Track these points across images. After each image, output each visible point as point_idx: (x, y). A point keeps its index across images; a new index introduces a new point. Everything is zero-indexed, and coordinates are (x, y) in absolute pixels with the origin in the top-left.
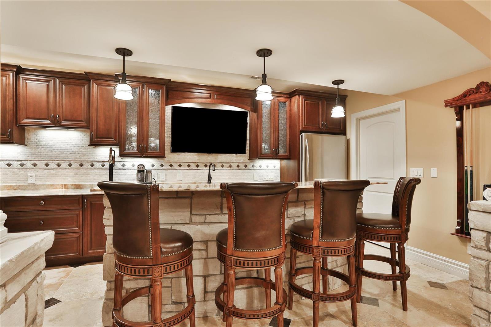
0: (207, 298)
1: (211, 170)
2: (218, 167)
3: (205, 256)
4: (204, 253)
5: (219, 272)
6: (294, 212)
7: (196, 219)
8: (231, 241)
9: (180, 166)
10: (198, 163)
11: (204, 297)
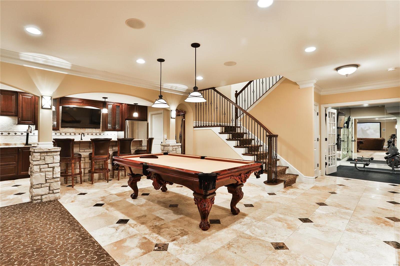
0: (85, 175)
1: (82, 136)
2: (86, 135)
3: (84, 162)
4: (84, 161)
5: (89, 167)
6: (115, 149)
7: (81, 151)
8: (93, 154)
9: (66, 134)
10: (75, 133)
11: (84, 175)
